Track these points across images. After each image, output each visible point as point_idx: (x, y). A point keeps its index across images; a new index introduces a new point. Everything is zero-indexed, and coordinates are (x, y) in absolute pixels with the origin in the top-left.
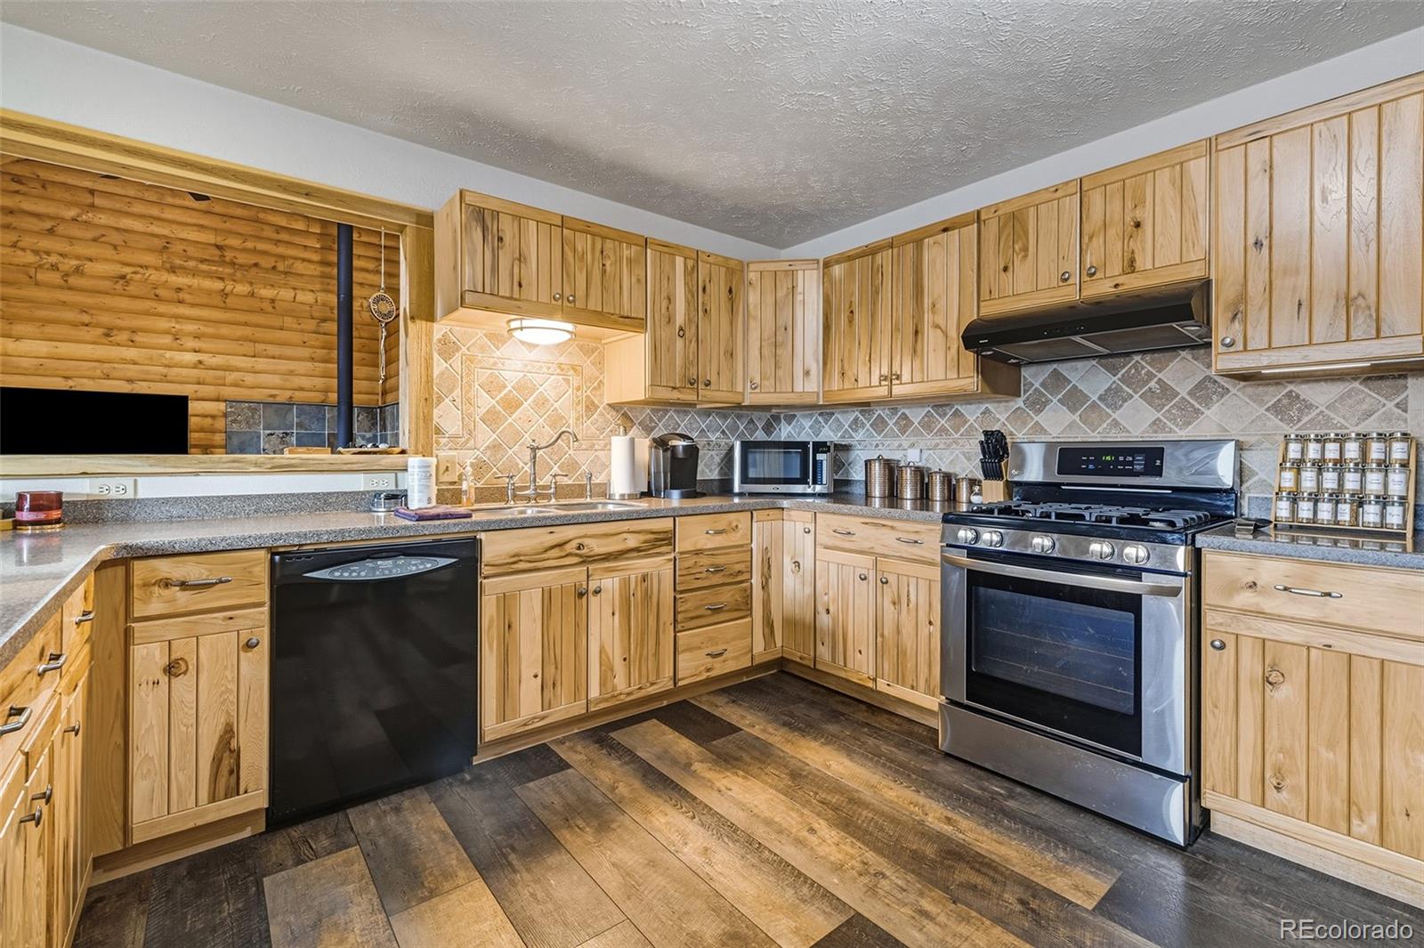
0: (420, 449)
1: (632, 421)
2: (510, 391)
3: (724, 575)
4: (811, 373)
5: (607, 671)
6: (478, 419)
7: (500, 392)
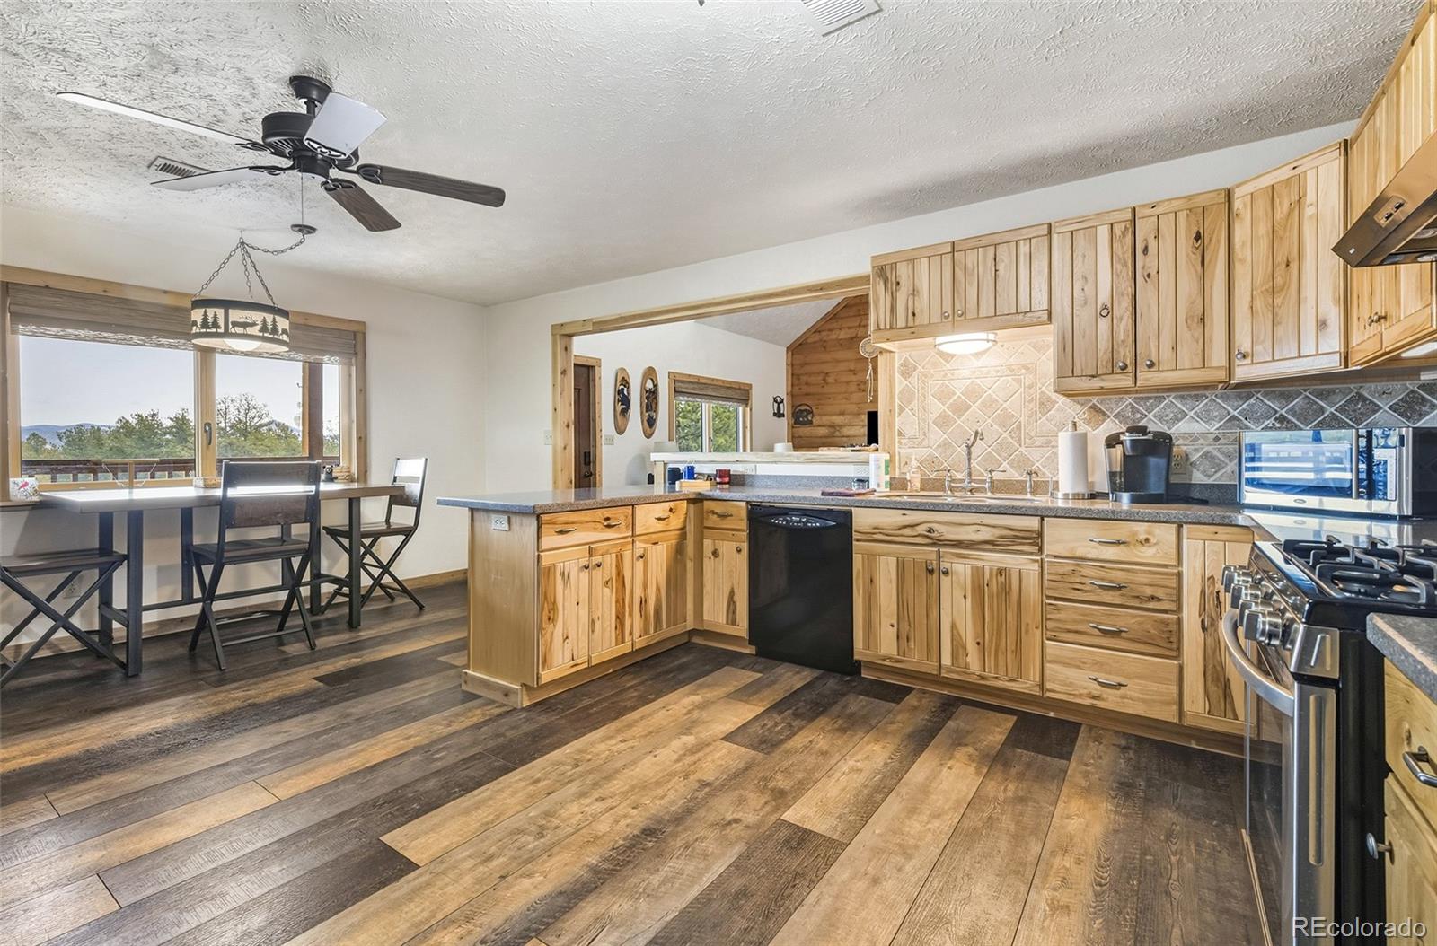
0: (887, 448)
1: (1104, 414)
2: (959, 397)
3: (1122, 595)
4: (1328, 322)
5: (958, 648)
6: (930, 423)
7: (950, 398)
